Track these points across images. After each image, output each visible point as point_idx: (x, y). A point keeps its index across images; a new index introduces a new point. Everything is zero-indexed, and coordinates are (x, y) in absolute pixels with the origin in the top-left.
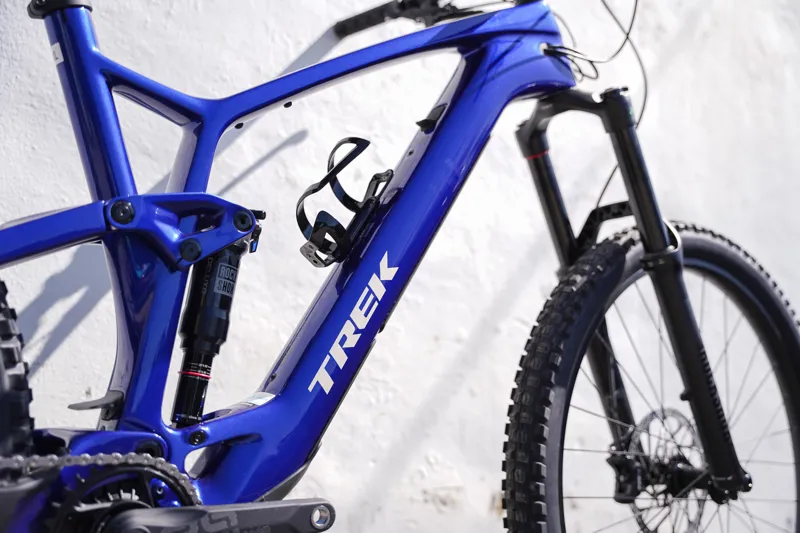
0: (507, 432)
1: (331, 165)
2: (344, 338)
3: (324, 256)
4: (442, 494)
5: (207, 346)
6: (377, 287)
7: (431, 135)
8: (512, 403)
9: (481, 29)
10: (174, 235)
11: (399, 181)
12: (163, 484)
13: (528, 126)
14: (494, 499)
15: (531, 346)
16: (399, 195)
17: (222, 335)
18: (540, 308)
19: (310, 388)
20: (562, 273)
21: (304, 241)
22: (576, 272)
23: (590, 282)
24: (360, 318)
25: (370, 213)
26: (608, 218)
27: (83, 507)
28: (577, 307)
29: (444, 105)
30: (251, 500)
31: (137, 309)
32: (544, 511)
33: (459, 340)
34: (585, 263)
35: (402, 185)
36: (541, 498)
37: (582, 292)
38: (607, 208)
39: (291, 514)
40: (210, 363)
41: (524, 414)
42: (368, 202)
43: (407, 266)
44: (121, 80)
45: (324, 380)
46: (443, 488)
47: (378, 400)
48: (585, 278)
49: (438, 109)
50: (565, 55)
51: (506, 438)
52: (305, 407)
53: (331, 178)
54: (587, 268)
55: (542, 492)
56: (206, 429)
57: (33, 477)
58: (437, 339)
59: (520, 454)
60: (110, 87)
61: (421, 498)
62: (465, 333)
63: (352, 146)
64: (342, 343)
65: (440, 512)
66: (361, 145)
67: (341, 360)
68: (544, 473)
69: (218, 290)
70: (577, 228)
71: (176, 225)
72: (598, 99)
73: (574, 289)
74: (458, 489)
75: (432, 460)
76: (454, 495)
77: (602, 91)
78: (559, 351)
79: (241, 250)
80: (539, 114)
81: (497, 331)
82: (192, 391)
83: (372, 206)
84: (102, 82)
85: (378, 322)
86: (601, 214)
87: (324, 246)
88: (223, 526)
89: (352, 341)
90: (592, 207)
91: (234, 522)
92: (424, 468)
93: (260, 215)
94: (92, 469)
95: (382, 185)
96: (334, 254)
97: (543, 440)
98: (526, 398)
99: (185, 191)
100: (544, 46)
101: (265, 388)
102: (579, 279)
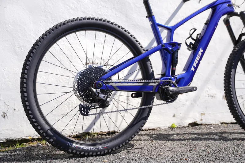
0: (224, 77)
1: (190, 34)
2: (195, 62)
3: (190, 49)
4: (212, 95)
5: (175, 65)
6: (200, 53)
7: (207, 26)
8: (225, 72)
9: (215, 5)
10: (170, 49)
11: (202, 35)
12: (172, 84)
13: (226, 19)
14: (223, 96)
15: (228, 62)
16: (202, 37)
17: (177, 63)
18: (230, 55)
19: (191, 70)
20: (234, 48)
21: (187, 47)
22: (236, 47)
23: (239, 49)
24: (198, 59)
25: (198, 41)
26: (243, 36)
27: (163, 87)
28: (237, 54)
29: (209, 20)
30: (185, 86)
31: (166, 61)
32: (232, 90)
33: (213, 63)
34: (238, 45)
35: (203, 35)
36: (231, 88)
37: (238, 51)
38: (243, 34)
39: (191, 88)
40: (175, 67)
41: (227, 74)
42: (197, 39)
43: (205, 49)
44: (159, 25)
45: (193, 69)
46: (212, 94)
47: (197, 76)
48: (238, 48)
49: (208, 21)
50: (232, 6)
51: (224, 79)
52: (191, 73)
53: (190, 36)
54: (238, 46)
55: (231, 87)
56: (177, 77)
57: (157, 83)
58: (209, 63)
59: (227, 81)
60: (158, 26)
61: (208, 96)
62: (215, 62)
63: (194, 30)
64: (195, 63)
65: (212, 99)
66: (195, 30)
67: (195, 66)
68: (231, 84)
69: (176, 56)
70: (237, 38)
71: (170, 47)
72: (239, 14)
73: (236, 50)
74: (215, 94)
75: (209, 88)
76: (215, 95)
77: (240, 12)
78: (233, 62)
79: (178, 49)
80: (227, 17)
81: (222, 61)
82: (174, 71)
83: (198, 40)
84: (157, 26)
85: (200, 59)
86: (242, 35)
87: (190, 47)
88: (182, 89)
89: (197, 62)
90: (240, 33)
91: (183, 89)
92: (208, 90)
93: (181, 44)
94: (164, 82)
95: (199, 36)
96: (192, 49)
97: (231, 78)
98: (227, 71)
99: (170, 41)
100: (228, 5)
101: (183, 71)
102: (237, 48)
